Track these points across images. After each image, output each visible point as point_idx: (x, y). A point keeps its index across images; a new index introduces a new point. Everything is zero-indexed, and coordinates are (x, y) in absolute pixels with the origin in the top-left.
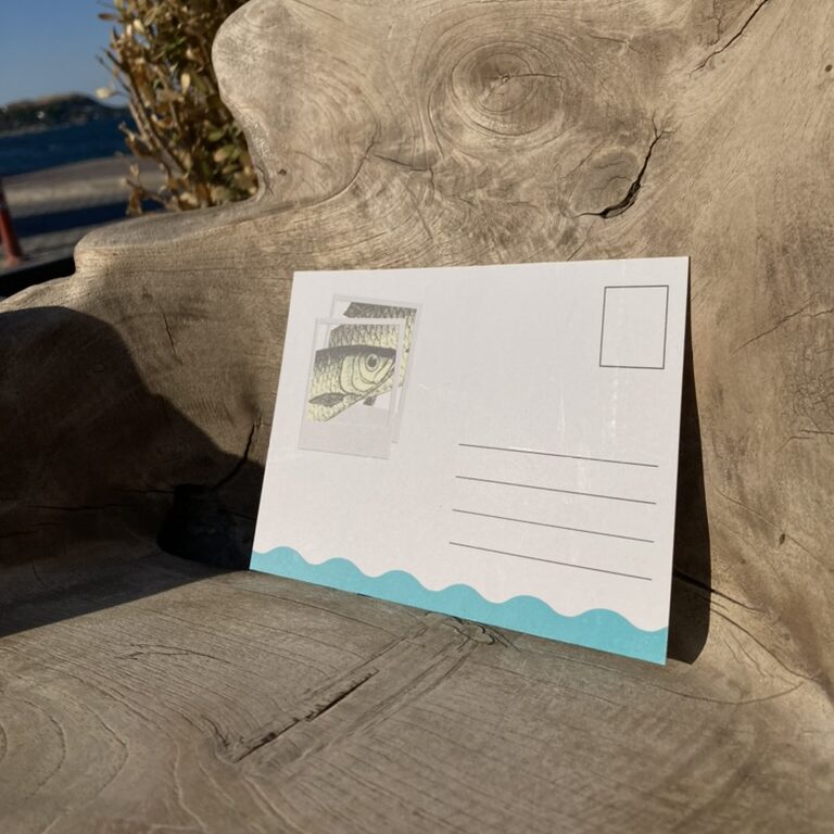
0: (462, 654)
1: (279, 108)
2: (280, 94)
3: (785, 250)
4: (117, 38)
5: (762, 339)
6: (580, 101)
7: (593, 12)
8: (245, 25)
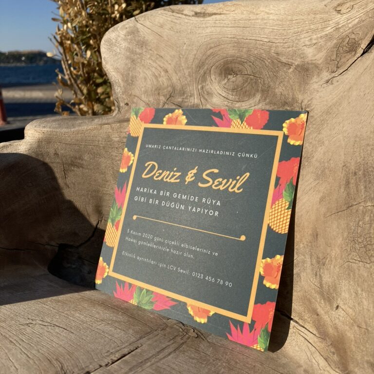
0: (182, 341)
1: (129, 74)
2: (130, 68)
3: (355, 174)
4: (59, 30)
5: (340, 213)
6: (269, 90)
7: (280, 49)
8: (117, 33)
